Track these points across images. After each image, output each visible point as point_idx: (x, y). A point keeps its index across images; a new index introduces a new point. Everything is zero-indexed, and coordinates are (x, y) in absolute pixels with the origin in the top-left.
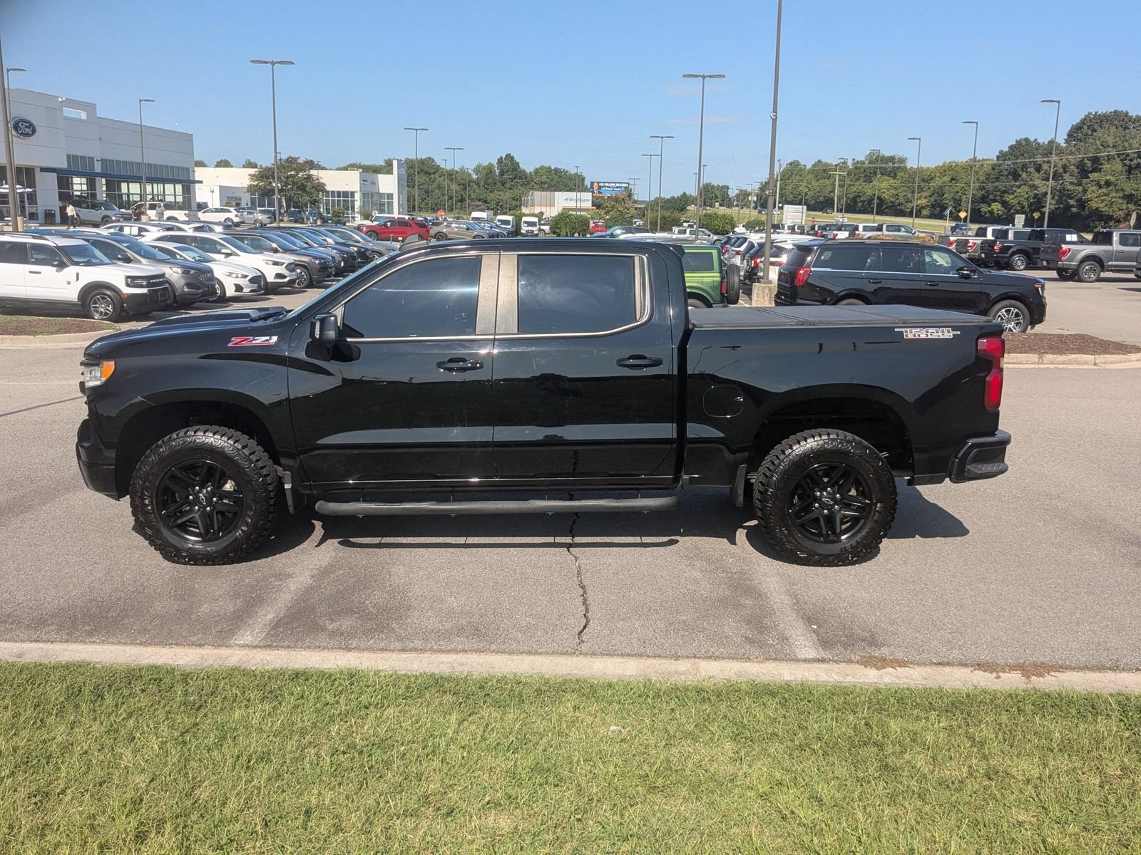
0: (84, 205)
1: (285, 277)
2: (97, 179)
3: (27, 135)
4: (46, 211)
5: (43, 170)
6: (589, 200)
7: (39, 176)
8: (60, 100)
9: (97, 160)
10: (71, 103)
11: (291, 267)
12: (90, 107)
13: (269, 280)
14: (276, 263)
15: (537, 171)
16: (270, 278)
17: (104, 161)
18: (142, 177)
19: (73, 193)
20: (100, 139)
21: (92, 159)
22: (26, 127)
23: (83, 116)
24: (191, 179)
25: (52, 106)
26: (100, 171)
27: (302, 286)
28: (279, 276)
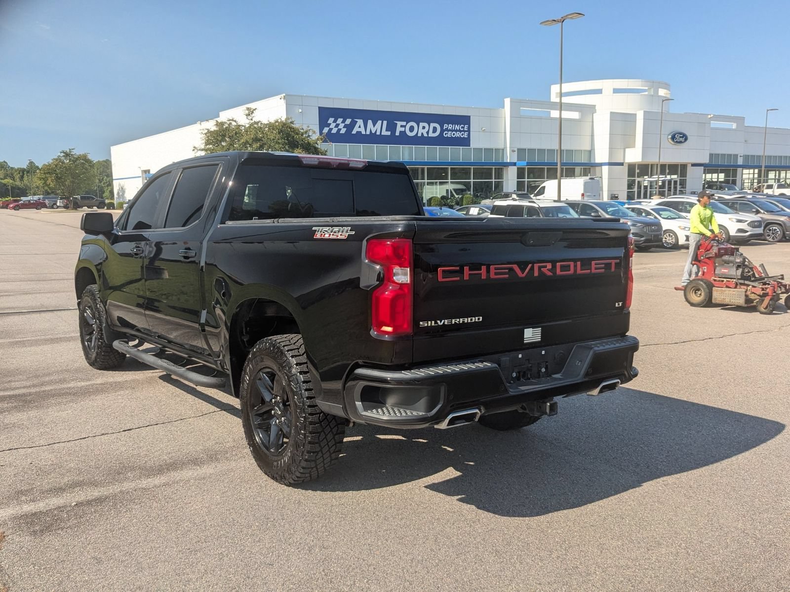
0: (715, 188)
2: (739, 170)
3: (681, 142)
4: (692, 192)
5: (694, 165)
7: (690, 169)
8: (709, 116)
9: (741, 156)
10: (717, 118)
11: (753, 224)
12: (740, 120)
13: (731, 234)
14: (739, 221)
16: (733, 232)
17: (746, 157)
18: (762, 166)
19: (721, 182)
20: (745, 141)
21: (736, 156)
22: (681, 137)
23: (734, 126)
25: (702, 121)
26: (742, 164)
28: (740, 230)
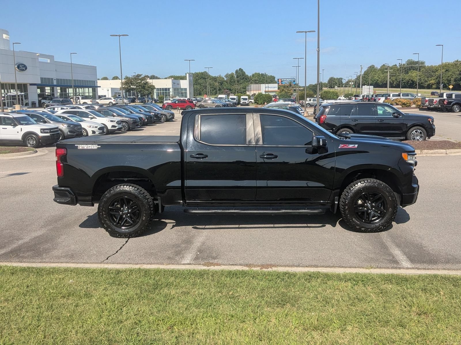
0: (47, 99)
1: (116, 127)
2: (55, 88)
3: (23, 70)
4: (32, 102)
5: (31, 84)
6: (276, 87)
7: (29, 87)
8: (37, 55)
9: (55, 79)
10: (42, 56)
12: (51, 57)
13: (109, 128)
14: (112, 121)
15: (253, 75)
17: (58, 80)
18: (72, 86)
19: (45, 94)
20: (56, 70)
21: (52, 79)
22: (23, 67)
23: (49, 61)
24: (96, 85)
25: (34, 57)
26: (56, 84)
27: (125, 130)
